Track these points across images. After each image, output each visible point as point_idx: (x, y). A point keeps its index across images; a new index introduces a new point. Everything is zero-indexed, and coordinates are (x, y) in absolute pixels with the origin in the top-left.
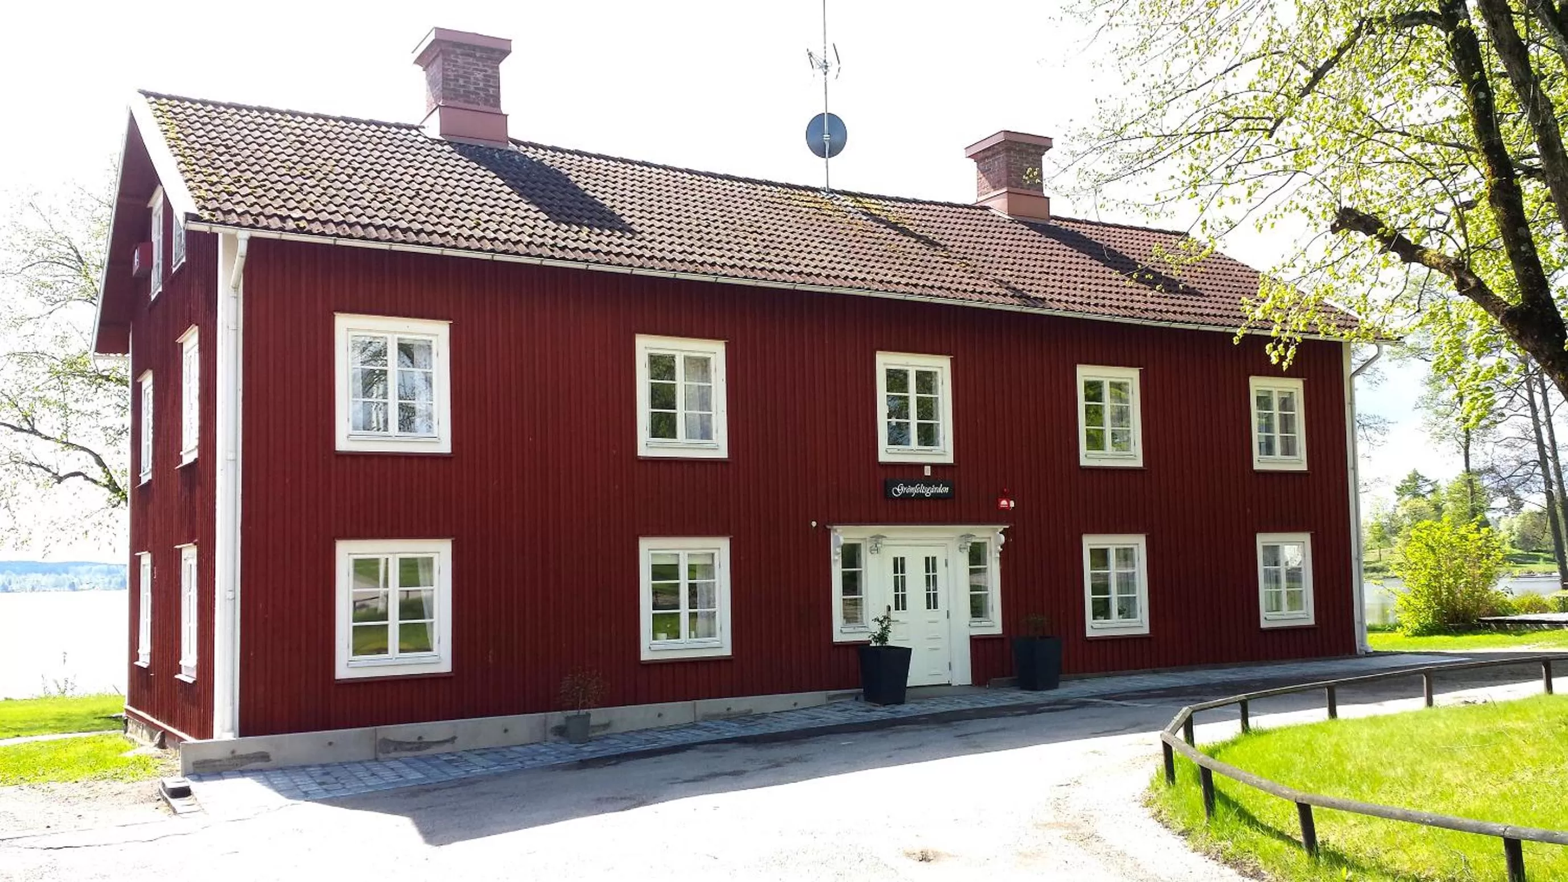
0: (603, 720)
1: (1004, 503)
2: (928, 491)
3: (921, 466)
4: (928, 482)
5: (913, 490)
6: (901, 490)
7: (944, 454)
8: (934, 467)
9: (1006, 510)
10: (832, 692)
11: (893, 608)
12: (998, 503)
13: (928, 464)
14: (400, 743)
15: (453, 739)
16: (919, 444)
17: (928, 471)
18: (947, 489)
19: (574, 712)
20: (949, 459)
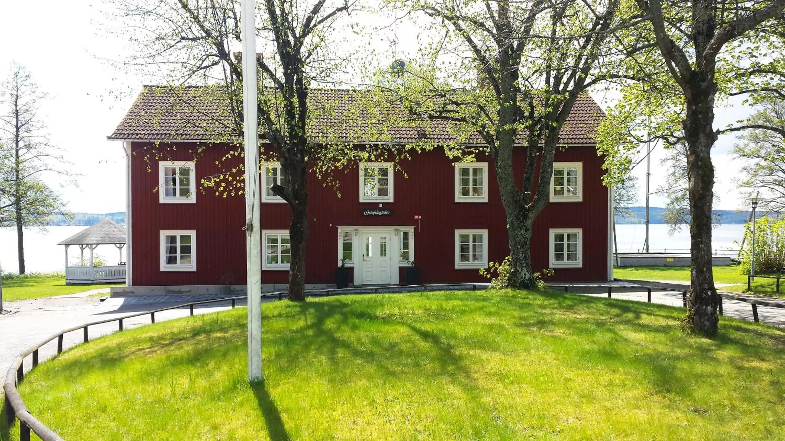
0: (241, 288)
1: (416, 217)
2: (380, 213)
3: (378, 204)
4: (380, 210)
5: (374, 213)
6: (368, 213)
7: (389, 199)
8: (383, 204)
9: (417, 220)
10: (328, 284)
11: (365, 255)
12: (414, 217)
13: (381, 203)
14: (174, 291)
15: (190, 291)
16: (378, 195)
17: (381, 206)
18: (389, 212)
19: (226, 286)
20: (392, 201)
